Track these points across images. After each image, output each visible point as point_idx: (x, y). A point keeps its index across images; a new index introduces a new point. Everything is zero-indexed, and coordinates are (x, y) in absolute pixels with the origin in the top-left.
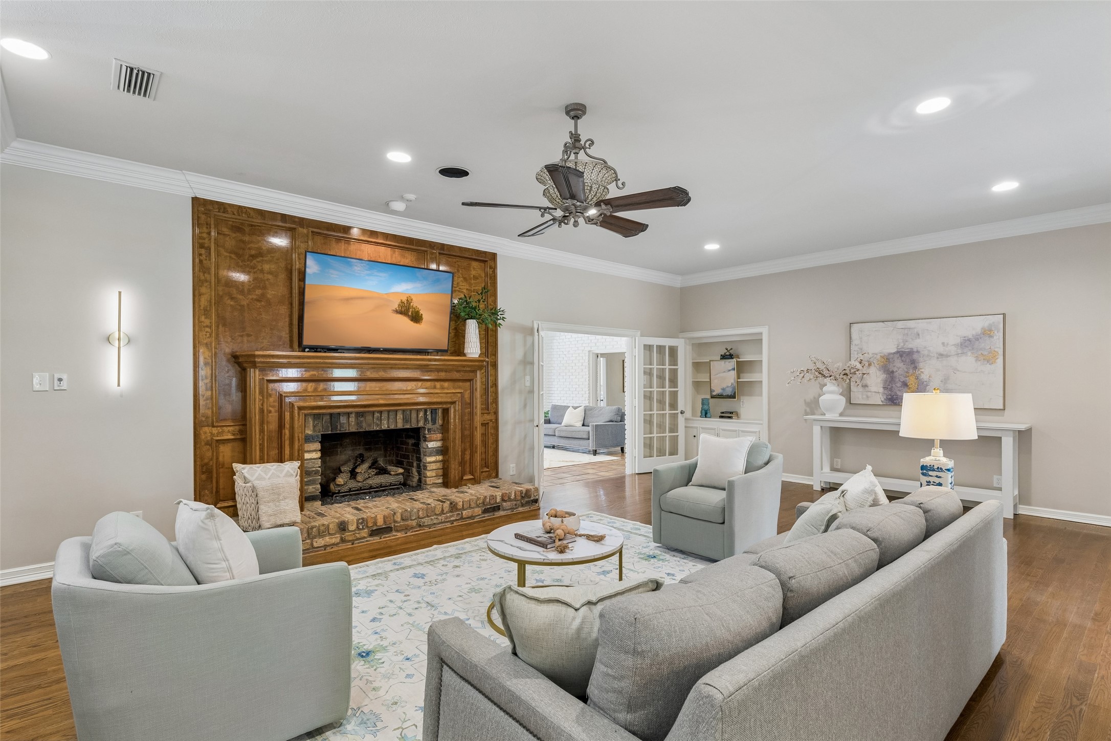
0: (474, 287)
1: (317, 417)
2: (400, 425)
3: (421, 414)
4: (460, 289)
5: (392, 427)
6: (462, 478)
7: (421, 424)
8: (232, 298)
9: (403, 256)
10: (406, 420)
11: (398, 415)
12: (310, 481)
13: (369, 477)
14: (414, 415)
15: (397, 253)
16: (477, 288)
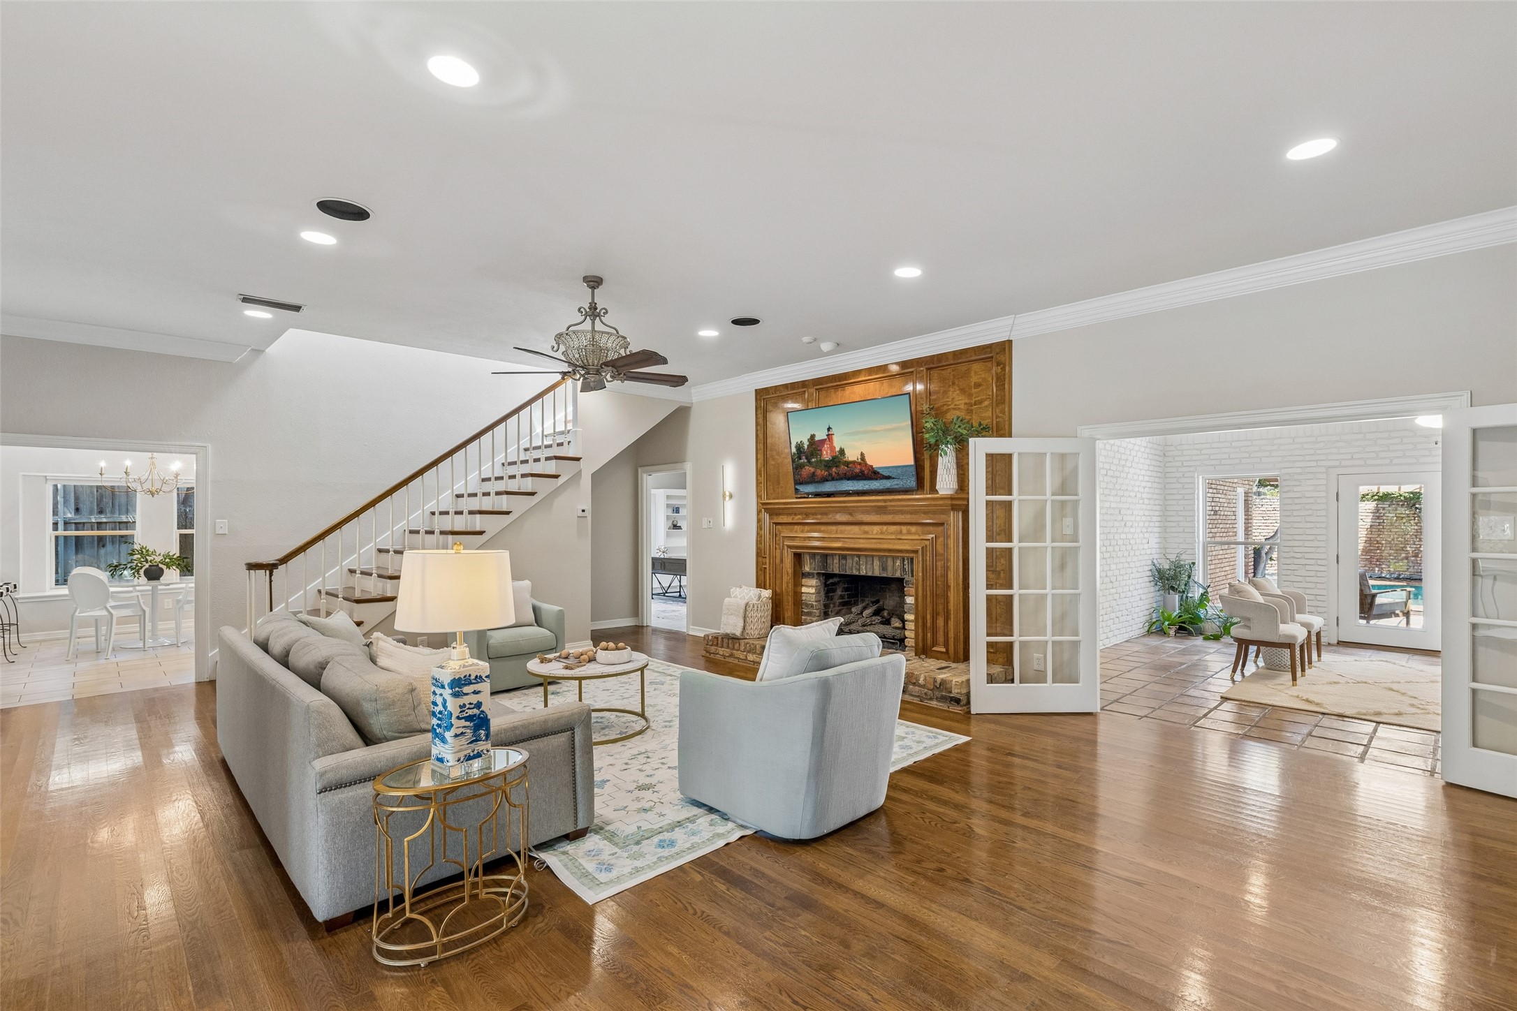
0: (975, 398)
1: (813, 556)
2: (877, 573)
3: (898, 563)
4: (955, 405)
5: (870, 574)
6: (931, 648)
7: (898, 575)
8: (774, 459)
9: (891, 386)
10: (884, 568)
11: (875, 562)
12: (808, 612)
13: (871, 624)
14: (890, 562)
15: (885, 385)
16: (979, 398)
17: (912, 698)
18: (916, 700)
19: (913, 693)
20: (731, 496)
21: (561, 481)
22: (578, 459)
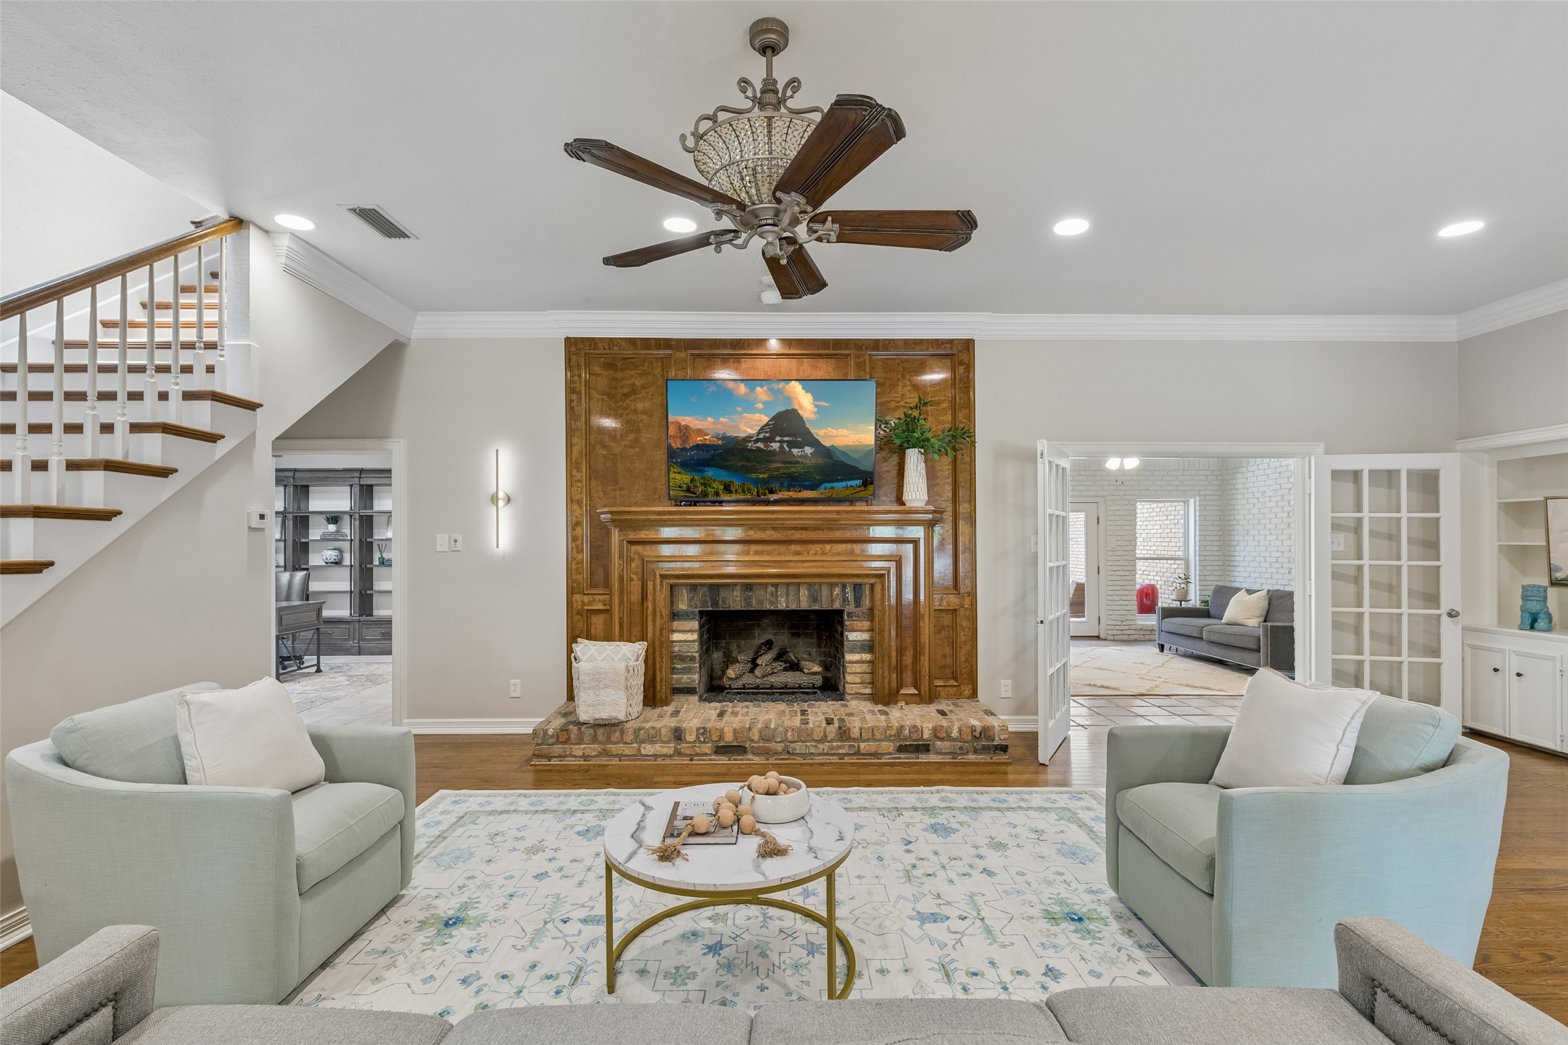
0: (931, 397)
1: (694, 588)
2: (805, 605)
3: (837, 591)
4: (906, 403)
5: (793, 607)
7: (837, 606)
8: (604, 447)
9: (815, 367)
10: (814, 599)
11: (801, 590)
12: (684, 668)
13: (773, 673)
14: (825, 591)
15: (805, 365)
16: (936, 399)
17: (940, 757)
18: (947, 759)
19: (943, 751)
20: (509, 500)
21: (222, 448)
22: (252, 406)
